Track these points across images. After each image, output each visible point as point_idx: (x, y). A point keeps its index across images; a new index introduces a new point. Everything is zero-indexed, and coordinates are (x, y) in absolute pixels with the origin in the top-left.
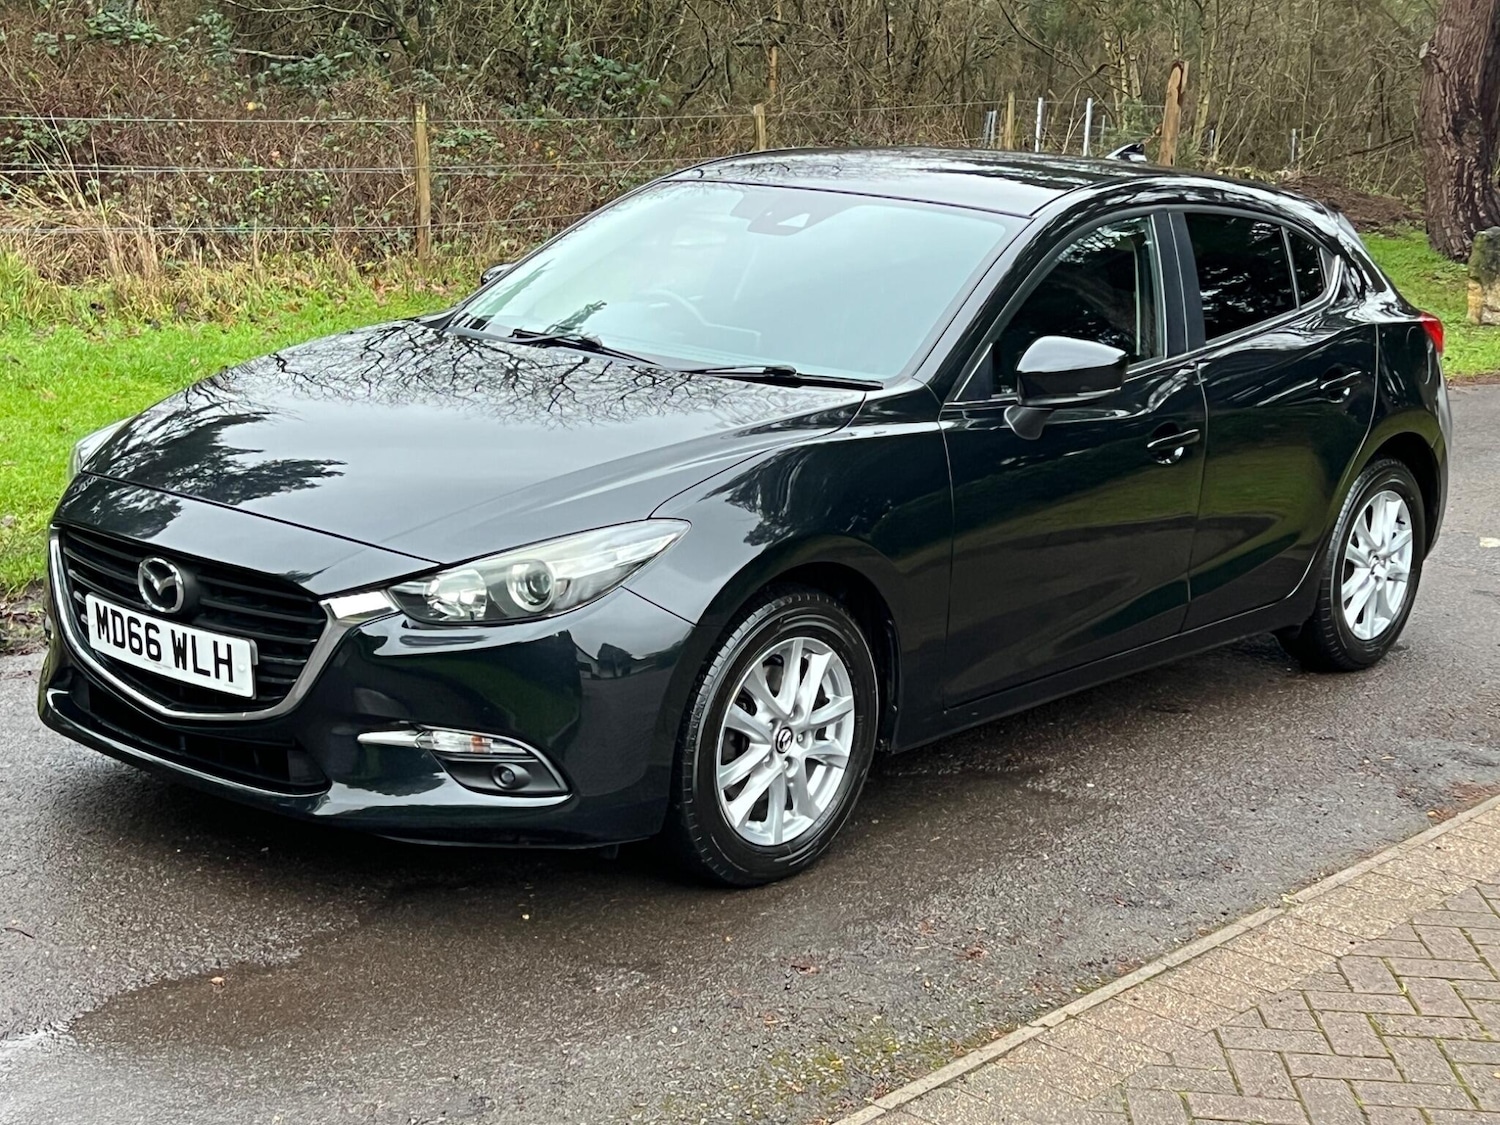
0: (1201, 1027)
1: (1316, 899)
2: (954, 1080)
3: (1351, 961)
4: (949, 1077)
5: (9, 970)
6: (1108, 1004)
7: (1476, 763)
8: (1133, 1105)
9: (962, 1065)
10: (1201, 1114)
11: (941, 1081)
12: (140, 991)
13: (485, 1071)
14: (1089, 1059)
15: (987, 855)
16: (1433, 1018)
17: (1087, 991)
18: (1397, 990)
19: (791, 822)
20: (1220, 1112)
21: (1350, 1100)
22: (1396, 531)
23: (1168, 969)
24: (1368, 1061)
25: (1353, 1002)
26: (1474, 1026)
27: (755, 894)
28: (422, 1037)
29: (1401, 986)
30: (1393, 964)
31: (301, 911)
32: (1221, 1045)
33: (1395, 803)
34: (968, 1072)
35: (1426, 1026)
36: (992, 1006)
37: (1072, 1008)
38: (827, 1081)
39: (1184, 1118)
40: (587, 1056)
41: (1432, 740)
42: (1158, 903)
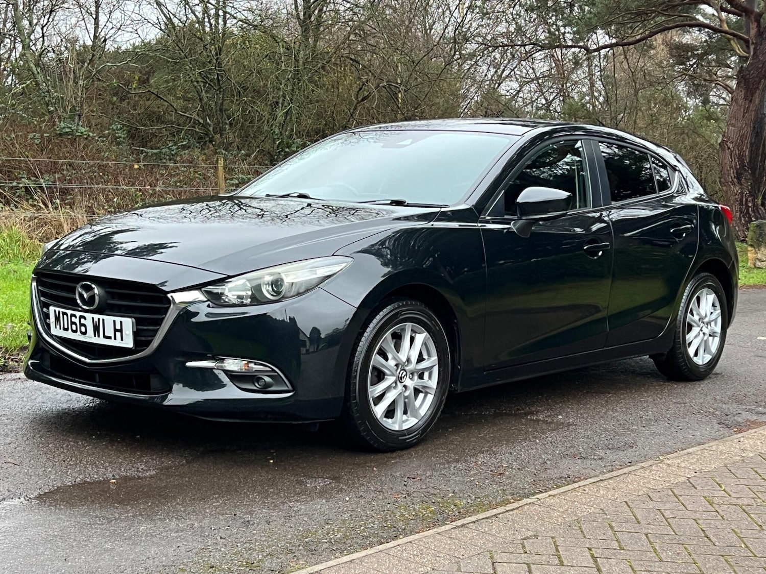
0: (618, 500)
1: (677, 457)
2: (492, 516)
3: (695, 479)
4: (487, 516)
5: (7, 476)
6: (570, 492)
7: (758, 413)
8: (583, 527)
9: (495, 512)
10: (619, 530)
11: (484, 517)
12: (73, 486)
13: (251, 513)
14: (561, 510)
15: (507, 441)
16: (738, 498)
17: (558, 487)
18: (719, 488)
19: (407, 420)
20: (628, 529)
21: (695, 525)
22: (712, 311)
23: (601, 480)
24: (705, 513)
25: (696, 493)
26: (759, 500)
27: (389, 455)
28: (218, 502)
29: (721, 487)
30: (717, 480)
31: (156, 458)
32: (629, 506)
33: (716, 426)
34: (499, 514)
35: (734, 501)
36: (510, 491)
37: (551, 493)
38: (426, 515)
39: (610, 531)
40: (303, 507)
41: (735, 405)
42: (596, 457)
